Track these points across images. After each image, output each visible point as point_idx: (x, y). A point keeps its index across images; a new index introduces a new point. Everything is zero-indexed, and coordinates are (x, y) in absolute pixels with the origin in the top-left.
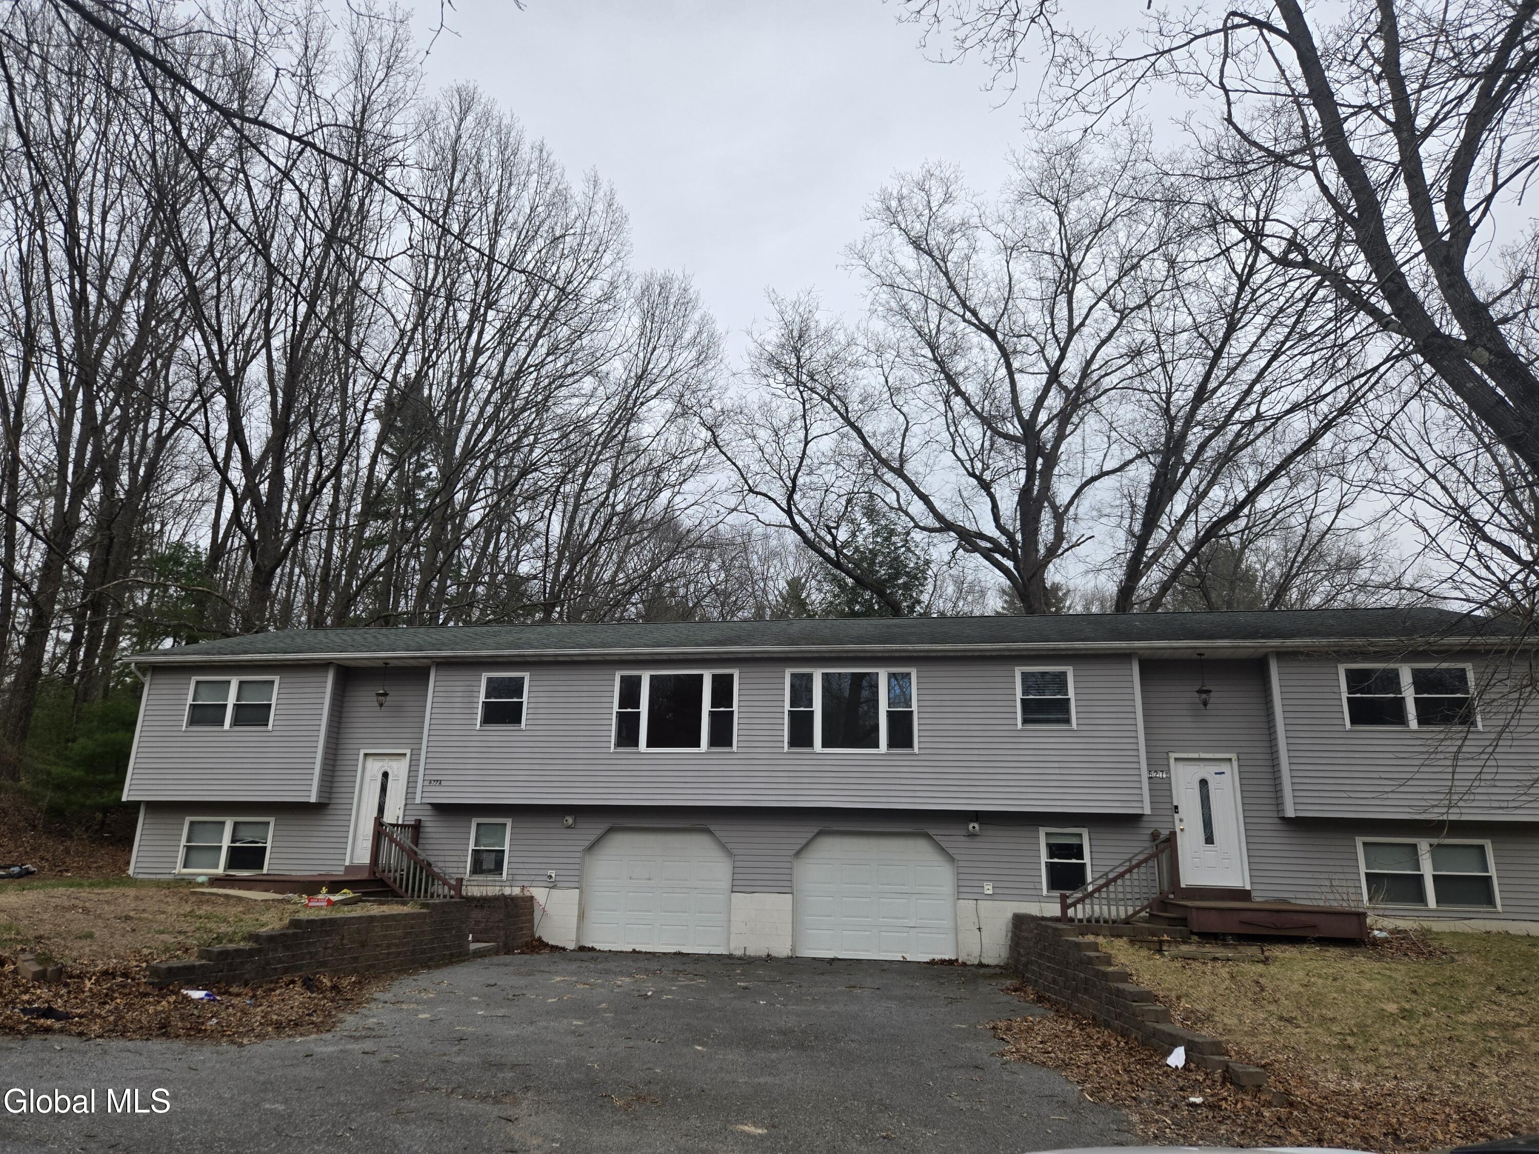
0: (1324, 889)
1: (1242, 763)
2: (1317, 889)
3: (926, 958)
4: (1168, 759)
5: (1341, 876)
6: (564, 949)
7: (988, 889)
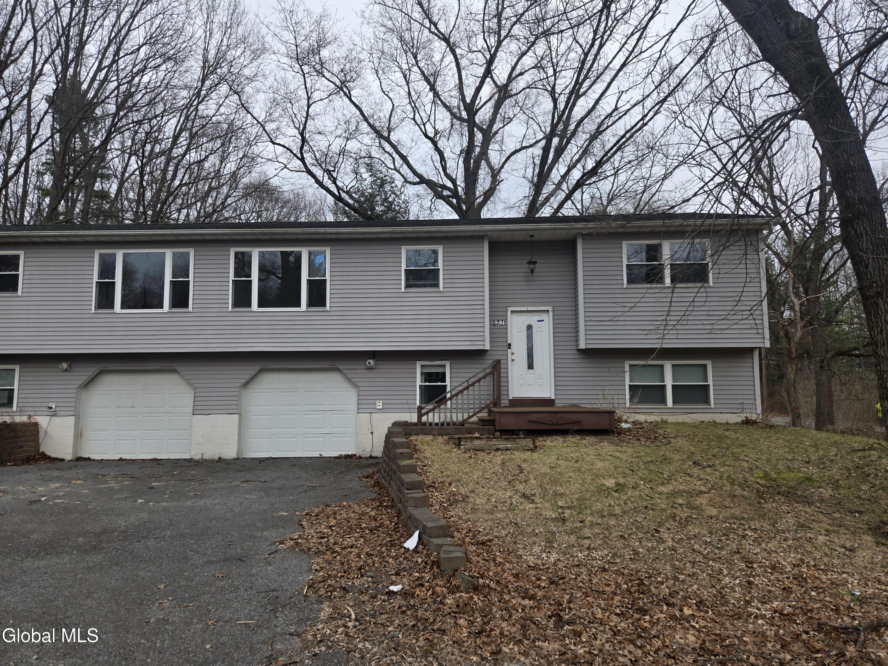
0: (599, 397)
1: (556, 313)
2: (595, 397)
3: (336, 454)
4: (506, 312)
5: (610, 388)
6: (62, 460)
7: (379, 405)
